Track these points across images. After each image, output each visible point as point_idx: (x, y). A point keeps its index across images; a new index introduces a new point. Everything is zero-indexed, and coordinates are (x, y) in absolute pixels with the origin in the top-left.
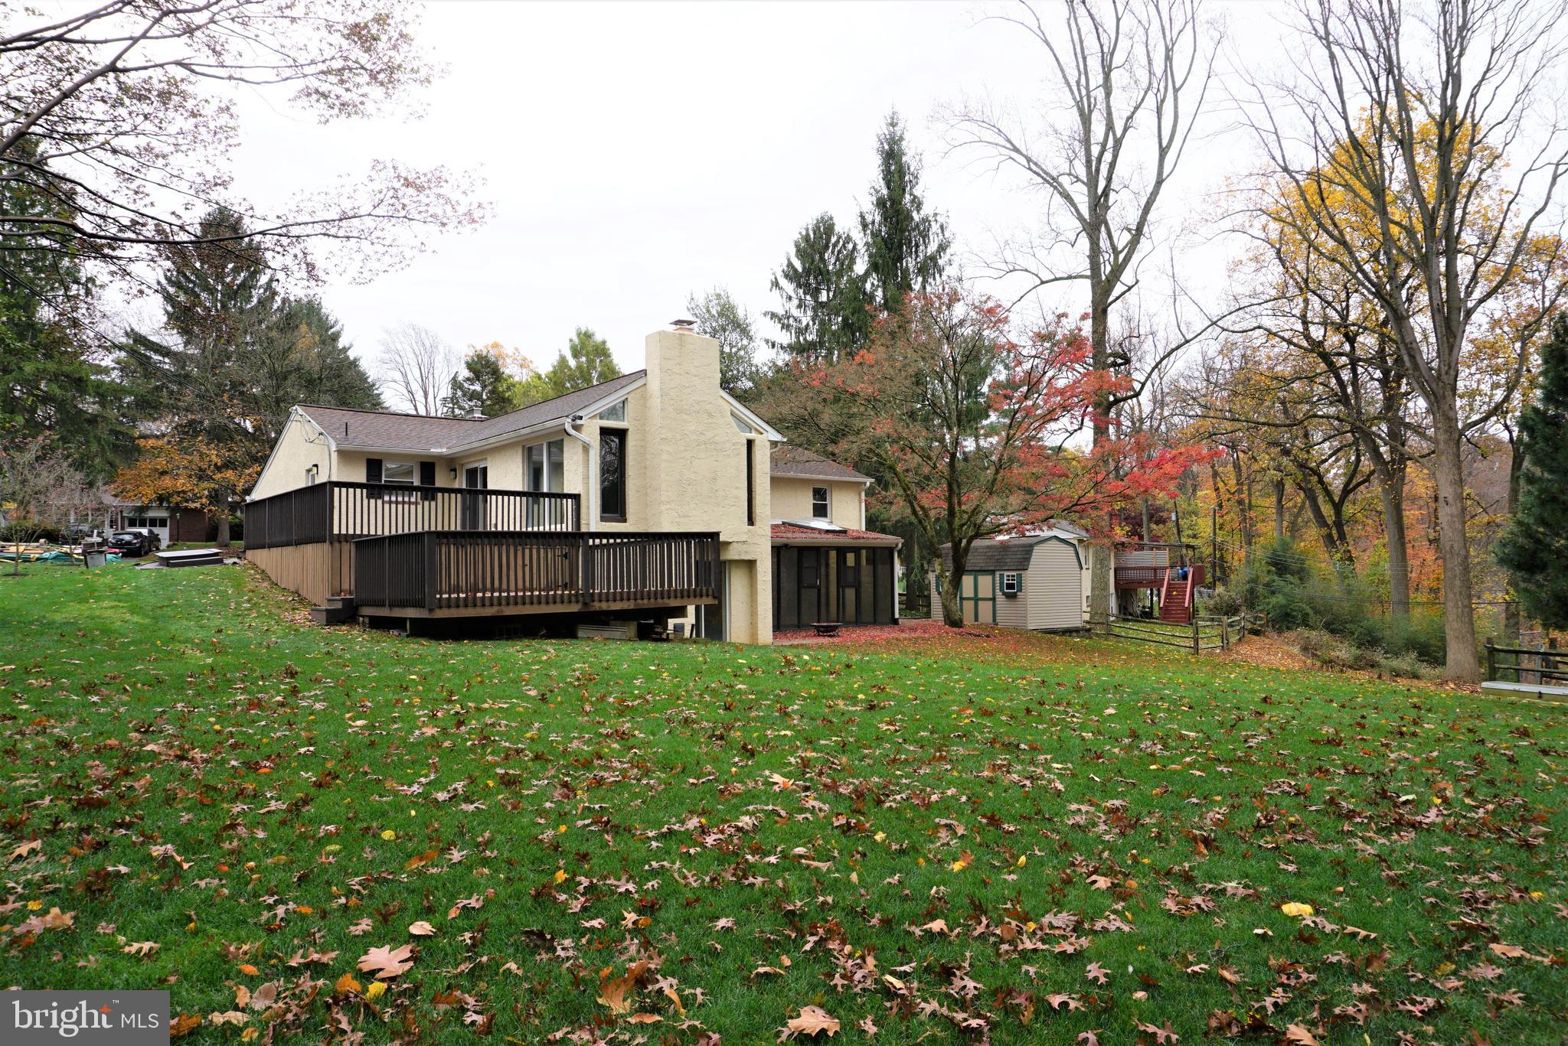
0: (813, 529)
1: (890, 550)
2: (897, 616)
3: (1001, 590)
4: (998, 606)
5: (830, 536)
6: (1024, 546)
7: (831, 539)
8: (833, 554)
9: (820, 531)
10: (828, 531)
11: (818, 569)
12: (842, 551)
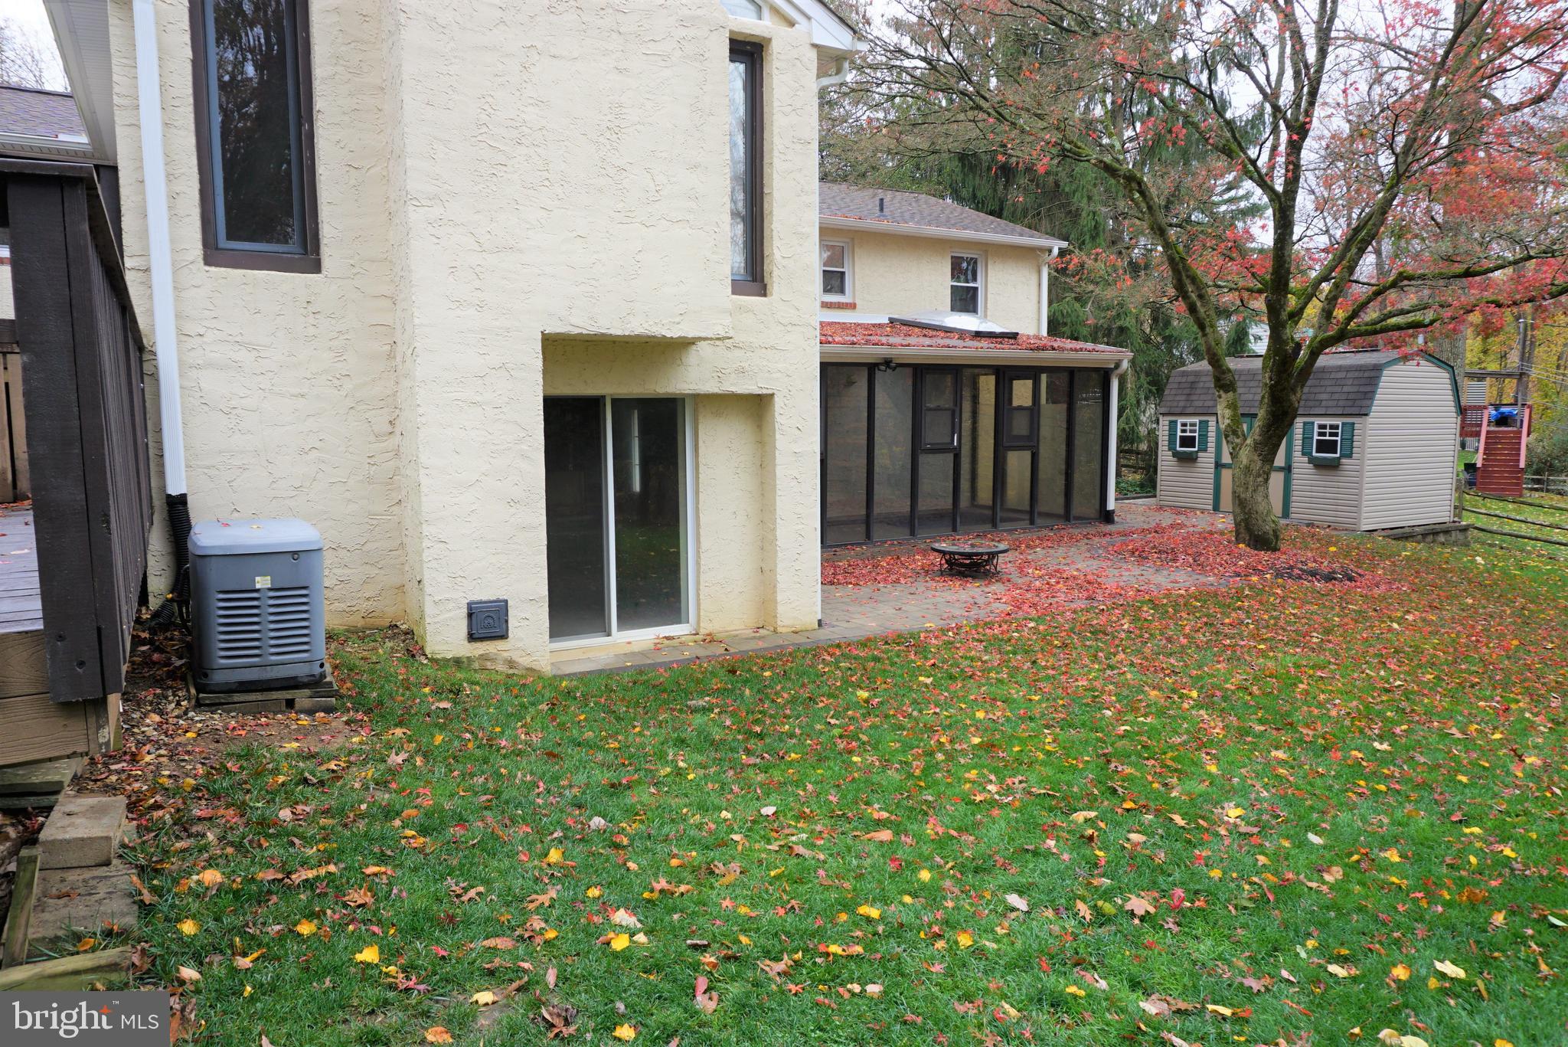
0: (948, 331)
1: (1103, 376)
2: (1111, 505)
3: (1305, 452)
4: (1296, 484)
5: (984, 343)
6: (1360, 368)
7: (985, 351)
8: (987, 385)
9: (962, 334)
10: (978, 335)
11: (955, 413)
12: (1005, 374)
